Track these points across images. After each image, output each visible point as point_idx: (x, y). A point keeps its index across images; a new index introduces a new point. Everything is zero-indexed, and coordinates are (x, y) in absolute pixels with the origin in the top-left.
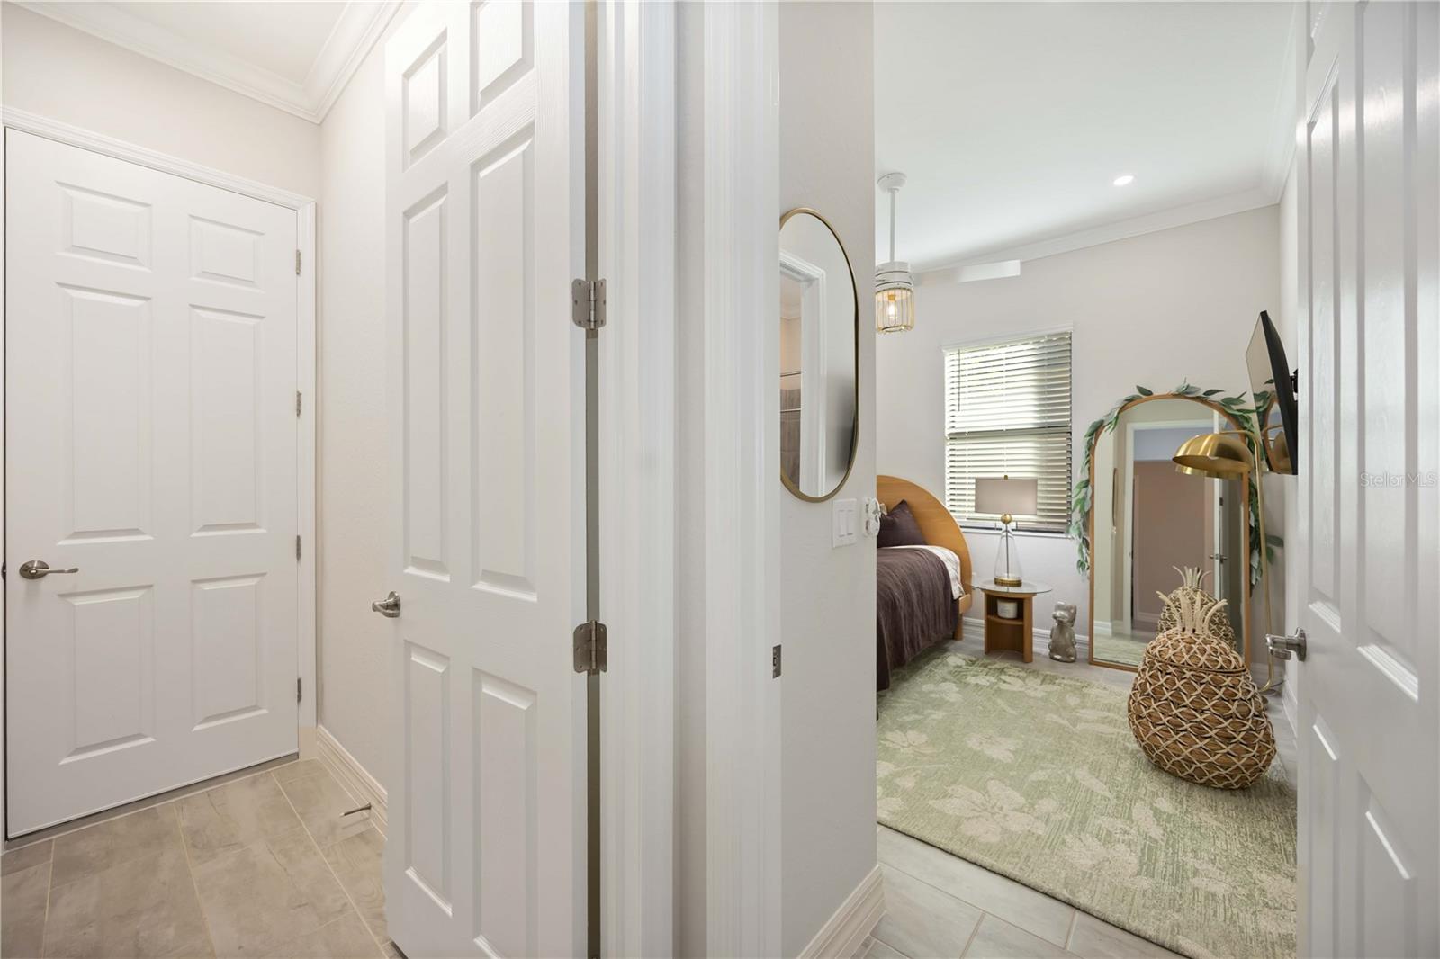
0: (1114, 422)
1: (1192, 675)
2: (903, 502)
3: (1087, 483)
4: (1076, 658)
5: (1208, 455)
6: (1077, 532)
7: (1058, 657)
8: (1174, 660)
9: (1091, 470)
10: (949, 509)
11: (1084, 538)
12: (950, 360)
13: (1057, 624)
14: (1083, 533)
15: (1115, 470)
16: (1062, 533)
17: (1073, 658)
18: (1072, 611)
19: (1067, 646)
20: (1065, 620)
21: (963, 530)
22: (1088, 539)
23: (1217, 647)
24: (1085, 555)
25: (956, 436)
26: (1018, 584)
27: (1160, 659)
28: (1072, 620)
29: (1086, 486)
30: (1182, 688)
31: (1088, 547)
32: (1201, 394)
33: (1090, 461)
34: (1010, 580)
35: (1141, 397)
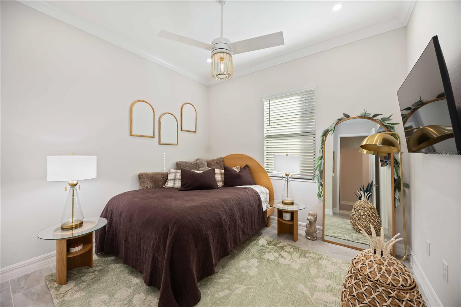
0: (333, 130)
1: (383, 290)
2: (247, 166)
3: (322, 158)
4: (317, 238)
5: (378, 144)
6: (318, 180)
7: (309, 238)
8: (370, 276)
9: (323, 152)
10: (265, 169)
11: (320, 183)
12: (266, 104)
13: (309, 222)
14: (320, 181)
15: (334, 152)
16: (311, 179)
17: (315, 238)
18: (315, 216)
19: (313, 233)
20: (312, 221)
21: (270, 178)
22: (322, 183)
23: (397, 268)
24: (321, 190)
25: (269, 137)
26: (292, 204)
27: (362, 274)
28: (315, 221)
29: (321, 159)
30: (376, 298)
31: (322, 186)
32: (371, 116)
33: (323, 148)
34: (289, 202)
35: (345, 118)
